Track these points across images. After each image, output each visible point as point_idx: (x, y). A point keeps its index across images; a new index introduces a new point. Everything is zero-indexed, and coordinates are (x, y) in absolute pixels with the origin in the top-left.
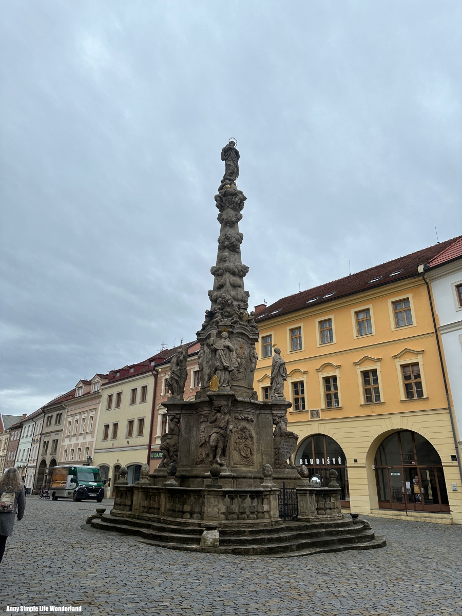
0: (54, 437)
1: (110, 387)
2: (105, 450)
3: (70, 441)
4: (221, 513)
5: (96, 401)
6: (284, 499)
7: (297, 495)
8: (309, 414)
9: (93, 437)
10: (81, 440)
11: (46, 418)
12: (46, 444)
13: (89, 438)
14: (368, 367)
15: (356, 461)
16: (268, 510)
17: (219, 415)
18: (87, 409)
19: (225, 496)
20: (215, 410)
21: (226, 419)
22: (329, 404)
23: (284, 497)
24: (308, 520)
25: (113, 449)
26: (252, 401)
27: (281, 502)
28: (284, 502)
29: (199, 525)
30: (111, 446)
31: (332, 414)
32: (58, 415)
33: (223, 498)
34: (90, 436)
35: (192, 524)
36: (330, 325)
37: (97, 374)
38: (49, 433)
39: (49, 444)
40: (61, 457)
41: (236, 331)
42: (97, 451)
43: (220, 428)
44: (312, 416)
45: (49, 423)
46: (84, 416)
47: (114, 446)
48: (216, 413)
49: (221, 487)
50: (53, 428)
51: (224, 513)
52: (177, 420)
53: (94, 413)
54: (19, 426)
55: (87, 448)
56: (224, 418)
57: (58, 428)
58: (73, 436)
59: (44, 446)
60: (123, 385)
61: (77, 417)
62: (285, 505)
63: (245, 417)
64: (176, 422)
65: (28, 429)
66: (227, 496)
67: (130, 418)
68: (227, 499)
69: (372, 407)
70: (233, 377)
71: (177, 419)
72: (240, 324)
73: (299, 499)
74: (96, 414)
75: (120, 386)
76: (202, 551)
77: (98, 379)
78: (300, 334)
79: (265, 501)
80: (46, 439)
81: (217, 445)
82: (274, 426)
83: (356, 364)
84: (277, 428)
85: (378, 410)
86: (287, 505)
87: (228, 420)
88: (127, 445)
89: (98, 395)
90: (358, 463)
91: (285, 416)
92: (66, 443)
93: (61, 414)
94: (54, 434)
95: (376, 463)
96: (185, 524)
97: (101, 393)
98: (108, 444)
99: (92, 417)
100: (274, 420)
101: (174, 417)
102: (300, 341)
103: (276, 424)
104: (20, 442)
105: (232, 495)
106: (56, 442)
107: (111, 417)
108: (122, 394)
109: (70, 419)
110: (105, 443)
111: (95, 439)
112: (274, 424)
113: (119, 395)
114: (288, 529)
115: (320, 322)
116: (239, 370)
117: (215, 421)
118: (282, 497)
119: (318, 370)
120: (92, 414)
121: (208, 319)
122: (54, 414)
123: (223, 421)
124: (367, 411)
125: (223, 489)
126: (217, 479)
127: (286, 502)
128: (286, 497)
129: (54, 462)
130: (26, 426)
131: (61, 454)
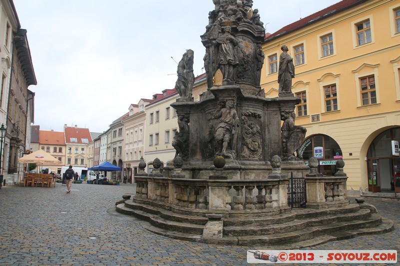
0: (118, 145)
1: (151, 107)
2: (151, 153)
3: (129, 147)
4: (227, 203)
5: (143, 118)
6: (292, 188)
7: (305, 184)
8: (311, 117)
9: (143, 144)
10: (136, 146)
11: (113, 132)
12: (115, 150)
13: (140, 145)
14: (366, 73)
15: (351, 154)
16: (277, 199)
17: (223, 110)
18: (137, 124)
19: (230, 187)
20: (220, 105)
21: (232, 114)
22: (328, 109)
23: (292, 186)
24: (317, 207)
25: (156, 152)
26: (259, 97)
27: (289, 191)
28: (292, 190)
29: (204, 215)
30: (155, 150)
31: (331, 117)
32: (119, 129)
33: (227, 188)
34: (141, 143)
35: (197, 214)
36: (331, 39)
37: (142, 99)
38: (115, 142)
39: (116, 149)
40: (125, 158)
41: (240, 29)
42: (147, 153)
43: (226, 122)
44: (313, 119)
45: (115, 136)
46: (136, 129)
47: (157, 150)
48: (221, 108)
49: (225, 178)
50: (118, 138)
51: (230, 204)
52: (186, 120)
53: (142, 127)
54: (99, 139)
55: (140, 151)
56: (230, 113)
57: (120, 139)
58: (131, 143)
59: (114, 151)
60: (160, 106)
61: (132, 131)
62: (293, 193)
63: (252, 114)
64: (185, 121)
65: (104, 140)
66: (232, 187)
67: (167, 129)
68: (233, 190)
69: (368, 109)
70: (239, 75)
71: (186, 118)
72: (244, 22)
73: (307, 188)
74: (144, 127)
75: (157, 107)
76: (205, 241)
77: (142, 102)
78: (303, 50)
79: (274, 191)
80: (115, 146)
81: (223, 139)
82: (283, 122)
83: (354, 72)
84: (285, 124)
85: (373, 110)
86: (295, 193)
87: (234, 115)
88: (166, 148)
89: (143, 114)
90: (353, 155)
91: (293, 111)
92: (126, 149)
93: (121, 129)
94: (118, 142)
95: (367, 156)
96: (190, 213)
97: (145, 113)
98: (153, 148)
99: (141, 130)
100: (282, 116)
101: (184, 117)
102: (303, 56)
103: (284, 120)
104: (101, 148)
105: (238, 186)
106: (120, 148)
107: (154, 129)
108: (160, 112)
109: (128, 132)
110: (151, 147)
111: (144, 145)
112: (282, 120)
113: (158, 112)
114: (298, 217)
115: (321, 37)
116: (245, 69)
117: (221, 116)
118: (290, 186)
119: (319, 80)
120: (141, 127)
121: (211, 20)
122: (117, 129)
123: (229, 116)
124: (363, 112)
125: (228, 180)
126: (222, 170)
127: (294, 190)
128: (294, 186)
129: (121, 161)
130: (102, 138)
131: (125, 156)
